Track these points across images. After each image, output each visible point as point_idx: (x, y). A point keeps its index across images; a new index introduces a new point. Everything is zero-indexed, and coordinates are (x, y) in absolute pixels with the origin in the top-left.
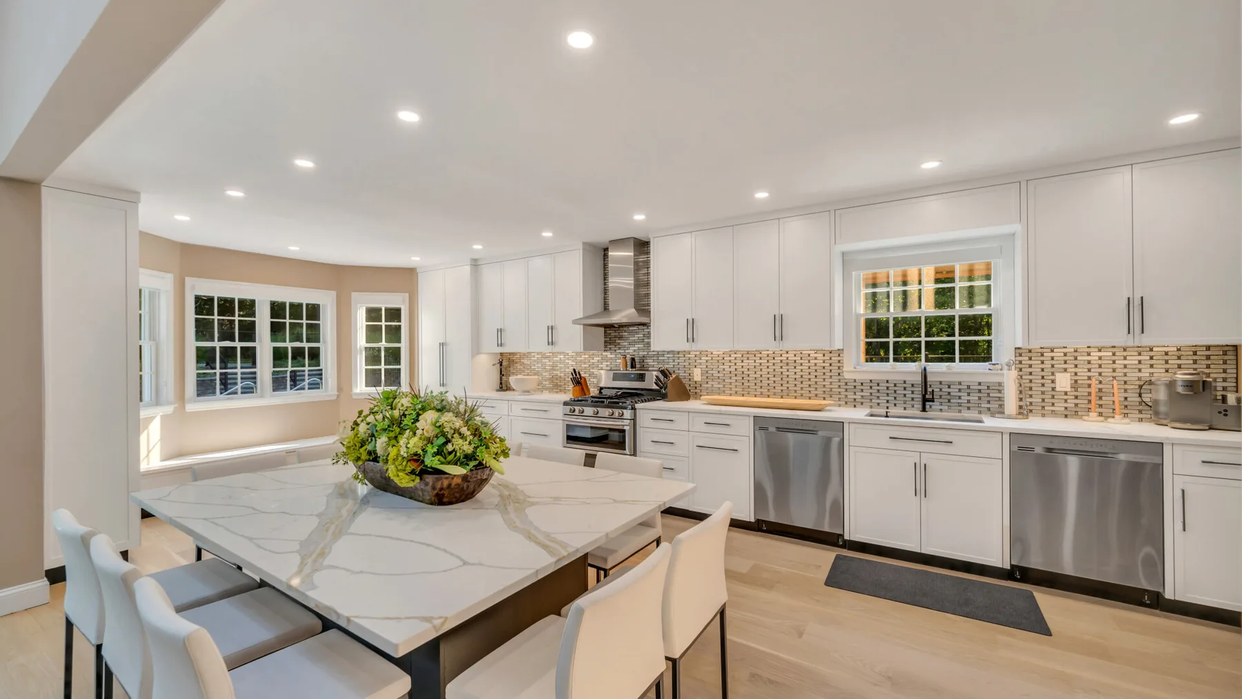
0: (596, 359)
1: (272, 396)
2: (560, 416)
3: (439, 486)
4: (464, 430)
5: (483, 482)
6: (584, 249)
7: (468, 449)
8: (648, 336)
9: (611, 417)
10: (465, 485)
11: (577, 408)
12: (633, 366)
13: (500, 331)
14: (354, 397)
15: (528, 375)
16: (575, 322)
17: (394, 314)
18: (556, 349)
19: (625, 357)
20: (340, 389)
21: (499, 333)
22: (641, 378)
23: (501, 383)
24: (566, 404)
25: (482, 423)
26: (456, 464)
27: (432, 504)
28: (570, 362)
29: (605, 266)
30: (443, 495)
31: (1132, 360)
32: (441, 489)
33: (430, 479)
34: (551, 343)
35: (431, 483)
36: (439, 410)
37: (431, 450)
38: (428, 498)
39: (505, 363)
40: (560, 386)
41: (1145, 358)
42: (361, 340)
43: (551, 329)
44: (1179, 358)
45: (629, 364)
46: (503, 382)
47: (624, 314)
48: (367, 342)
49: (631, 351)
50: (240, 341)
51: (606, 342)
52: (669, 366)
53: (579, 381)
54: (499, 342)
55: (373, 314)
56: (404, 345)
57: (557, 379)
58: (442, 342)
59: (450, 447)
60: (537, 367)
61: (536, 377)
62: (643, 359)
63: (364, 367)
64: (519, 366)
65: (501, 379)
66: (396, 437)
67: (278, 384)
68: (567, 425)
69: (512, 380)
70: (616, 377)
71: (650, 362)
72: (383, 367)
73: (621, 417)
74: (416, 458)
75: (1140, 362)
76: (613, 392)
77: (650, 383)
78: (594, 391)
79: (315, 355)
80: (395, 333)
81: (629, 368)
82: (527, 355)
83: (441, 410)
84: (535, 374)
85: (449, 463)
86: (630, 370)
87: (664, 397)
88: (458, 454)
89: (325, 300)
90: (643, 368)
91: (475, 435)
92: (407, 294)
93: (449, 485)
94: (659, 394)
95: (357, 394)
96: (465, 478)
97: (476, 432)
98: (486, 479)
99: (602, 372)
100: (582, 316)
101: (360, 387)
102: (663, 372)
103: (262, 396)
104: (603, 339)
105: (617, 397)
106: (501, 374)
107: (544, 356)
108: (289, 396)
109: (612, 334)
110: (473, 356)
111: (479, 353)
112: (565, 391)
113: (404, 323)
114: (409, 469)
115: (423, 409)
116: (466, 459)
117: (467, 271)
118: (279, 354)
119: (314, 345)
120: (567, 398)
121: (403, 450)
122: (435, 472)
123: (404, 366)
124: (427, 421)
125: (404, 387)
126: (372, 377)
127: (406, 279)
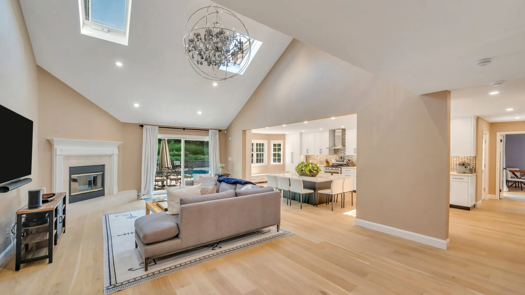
0: (331, 157)
1: (256, 164)
2: (323, 170)
3: (312, 174)
4: (316, 167)
6: (329, 132)
7: (316, 169)
8: (345, 151)
9: (336, 170)
11: (327, 168)
12: (341, 159)
13: (307, 150)
14: (271, 165)
16: (327, 148)
17: (279, 145)
19: (339, 156)
20: (268, 163)
22: (343, 161)
24: (324, 167)
27: (311, 176)
28: (325, 157)
29: (334, 134)
31: (455, 159)
34: (321, 153)
37: (312, 169)
39: (307, 157)
41: (457, 159)
43: (321, 149)
44: (464, 159)
45: (340, 158)
47: (339, 146)
48: (273, 152)
49: (341, 155)
51: (334, 153)
52: (350, 159)
53: (327, 162)
54: (307, 152)
55: (275, 145)
56: (281, 153)
57: (321, 161)
58: (292, 152)
59: (314, 169)
60: (316, 158)
62: (344, 157)
63: (273, 158)
64: (311, 158)
66: (306, 168)
67: (257, 162)
70: (337, 161)
71: (346, 158)
72: (277, 158)
73: (338, 170)
74: (310, 170)
75: (457, 160)
76: (336, 165)
77: (345, 163)
78: (331, 164)
79: (263, 155)
80: (279, 150)
81: (340, 159)
82: (313, 156)
83: (313, 164)
84: (315, 160)
85: (314, 171)
86: (340, 160)
87: (348, 166)
89: (265, 142)
90: (344, 159)
92: (283, 141)
93: (314, 174)
94: (347, 165)
96: (316, 173)
97: (317, 167)
98: (318, 174)
99: (333, 160)
100: (328, 147)
101: (272, 163)
102: (348, 160)
103: (254, 164)
104: (333, 152)
105: (337, 165)
106: (306, 160)
107: (318, 156)
108: (259, 164)
109: (336, 151)
111: (301, 155)
112: (323, 164)
113: (282, 147)
114: (309, 172)
116: (316, 171)
117: (299, 135)
118: (257, 154)
119: (263, 153)
120: (325, 166)
121: (308, 169)
122: (312, 172)
123: (282, 158)
124: (310, 165)
125: (282, 163)
126: (275, 160)
127: (283, 137)
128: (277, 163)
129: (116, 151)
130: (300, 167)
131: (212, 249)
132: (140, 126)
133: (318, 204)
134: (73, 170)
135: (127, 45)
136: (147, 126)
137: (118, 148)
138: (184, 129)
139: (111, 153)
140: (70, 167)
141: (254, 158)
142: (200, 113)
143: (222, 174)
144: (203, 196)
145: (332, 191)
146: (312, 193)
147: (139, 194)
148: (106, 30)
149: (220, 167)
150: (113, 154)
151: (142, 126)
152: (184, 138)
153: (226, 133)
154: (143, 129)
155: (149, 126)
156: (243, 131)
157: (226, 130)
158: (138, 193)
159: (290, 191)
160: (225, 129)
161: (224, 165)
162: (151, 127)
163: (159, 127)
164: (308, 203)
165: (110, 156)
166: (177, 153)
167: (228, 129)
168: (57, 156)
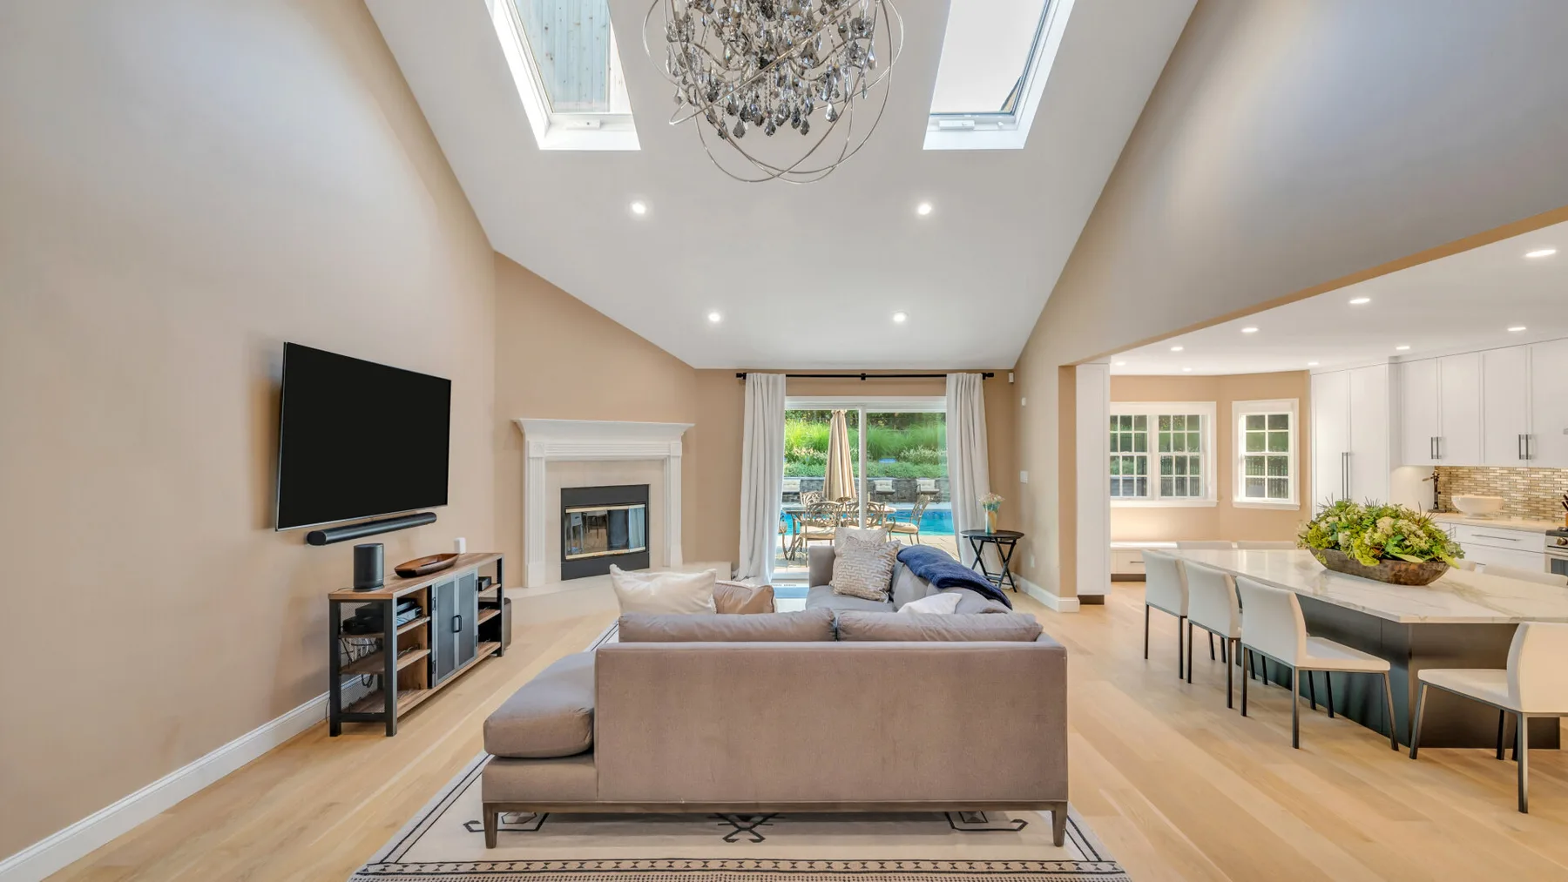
1: (1160, 500)
2: (1542, 548)
3: (1397, 568)
4: (1420, 533)
5: (1438, 573)
7: (1425, 547)
10: (1421, 573)
13: (1436, 440)
14: (1235, 506)
15: (1483, 494)
17: (1280, 421)
18: (1531, 464)
20: (1219, 497)
21: (1435, 443)
23: (1436, 503)
24: (1551, 533)
25: (1436, 530)
26: (1413, 555)
27: (1388, 582)
30: (1401, 575)
32: (1399, 571)
33: (1389, 563)
34: (1526, 456)
35: (1390, 566)
36: (1393, 518)
37: (1392, 542)
38: (1386, 577)
39: (1442, 479)
40: (1545, 512)
42: (1242, 450)
43: (1525, 439)
46: (1439, 501)
48: (1248, 450)
50: (1135, 451)
54: (1435, 453)
55: (1256, 421)
56: (1292, 454)
57: (1538, 502)
58: (1345, 451)
59: (1407, 543)
60: (1501, 485)
61: (1499, 498)
63: (1245, 476)
64: (1466, 483)
65: (1436, 497)
66: (1357, 533)
67: (1165, 490)
68: (1552, 559)
69: (1456, 500)
72: (1267, 477)
74: (1379, 547)
79: (1195, 462)
80: (1281, 442)
82: (1483, 470)
83: (1397, 517)
84: (1496, 494)
85: (1406, 554)
88: (1415, 548)
89: (1205, 411)
91: (1429, 537)
92: (1296, 401)
93: (1406, 570)
95: (1237, 503)
96: (1421, 566)
97: (1431, 535)
98: (1440, 572)
101: (1241, 497)
103: (1153, 499)
106: (1436, 490)
107: (1512, 471)
108: (1175, 502)
110: (1393, 469)
111: (1401, 465)
112: (1550, 518)
113: (1292, 432)
114: (1371, 554)
115: (1379, 516)
116: (1422, 553)
117: (1383, 370)
118: (1166, 463)
119: (1195, 454)
120: (1554, 527)
121: (1367, 541)
122: (1394, 558)
123: (1292, 476)
124: (1385, 523)
125: (1292, 499)
126: (1255, 487)
127: (1297, 383)
128: (1267, 500)
129: (676, 448)
130: (1323, 525)
131: (726, 839)
132: (739, 375)
133: (1422, 745)
134: (570, 497)
135: (639, 148)
136: (755, 374)
137: (684, 439)
138: (863, 377)
139: (662, 453)
140: (562, 489)
141: (1148, 476)
142: (899, 318)
143: (993, 531)
144: (720, 616)
145: (1514, 689)
146: (1383, 674)
147: (735, 573)
148: (595, 123)
149: (984, 505)
150: (669, 456)
151: (742, 376)
152: (863, 406)
153: (1011, 380)
154: (744, 384)
155: (759, 374)
156: (1062, 368)
157: (1011, 371)
158: (733, 570)
159: (1238, 640)
160: (1011, 367)
161: (998, 498)
162: (764, 376)
163: (787, 376)
164: (1363, 721)
165: (663, 460)
166: (928, 453)
167: (1016, 370)
168: (531, 460)
